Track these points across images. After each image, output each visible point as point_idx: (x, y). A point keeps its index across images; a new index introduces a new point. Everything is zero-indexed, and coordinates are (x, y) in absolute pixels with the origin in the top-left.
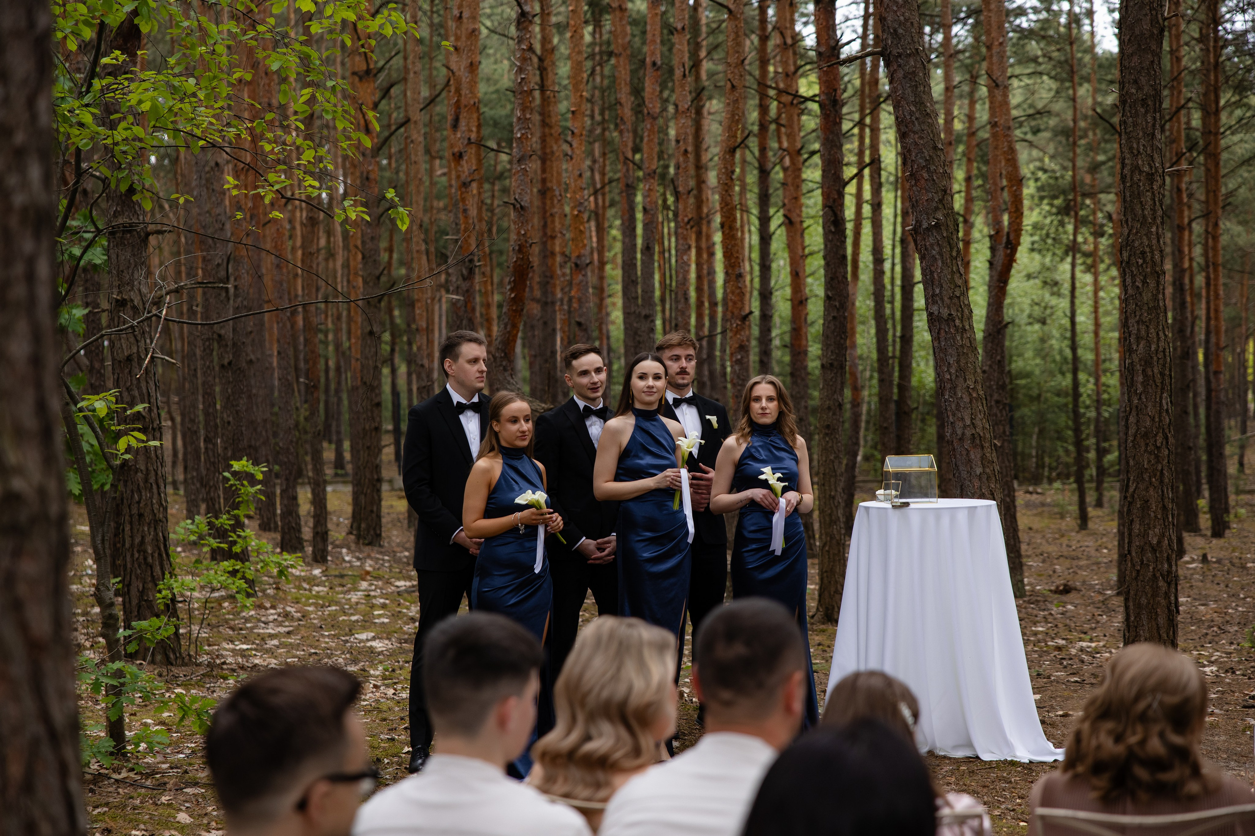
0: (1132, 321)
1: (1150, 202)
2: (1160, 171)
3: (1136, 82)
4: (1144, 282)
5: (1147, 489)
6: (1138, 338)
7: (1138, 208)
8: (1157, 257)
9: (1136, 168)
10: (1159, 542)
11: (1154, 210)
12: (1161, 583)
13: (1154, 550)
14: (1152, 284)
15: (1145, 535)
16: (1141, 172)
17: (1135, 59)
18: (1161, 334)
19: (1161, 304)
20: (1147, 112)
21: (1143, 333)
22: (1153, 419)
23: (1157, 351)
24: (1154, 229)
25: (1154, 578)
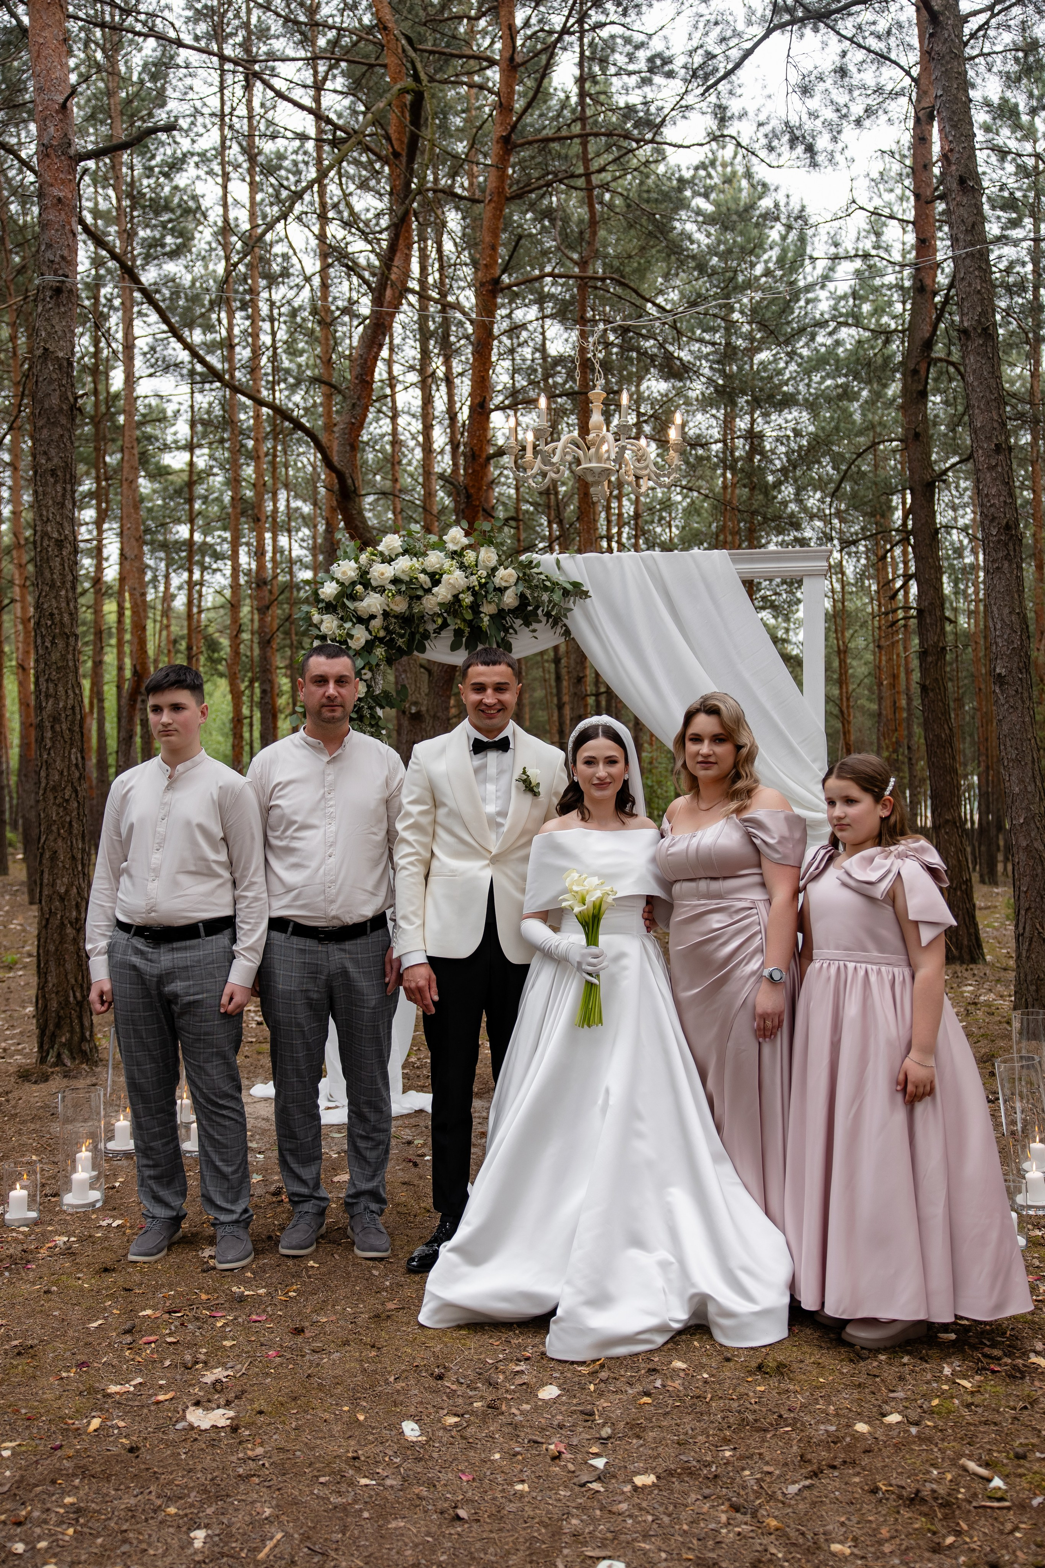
0: (41, 680)
1: (59, 567)
3: (45, 453)
4: (53, 643)
5: (55, 840)
6: (47, 696)
9: (45, 534)
10: (67, 891)
11: (63, 575)
12: (69, 930)
13: (62, 899)
14: (61, 644)
15: (53, 885)
16: (50, 538)
17: (45, 431)
18: (70, 692)
19: (71, 664)
20: (56, 482)
21: (51, 690)
22: (62, 773)
23: (65, 708)
24: (63, 593)
25: (62, 925)
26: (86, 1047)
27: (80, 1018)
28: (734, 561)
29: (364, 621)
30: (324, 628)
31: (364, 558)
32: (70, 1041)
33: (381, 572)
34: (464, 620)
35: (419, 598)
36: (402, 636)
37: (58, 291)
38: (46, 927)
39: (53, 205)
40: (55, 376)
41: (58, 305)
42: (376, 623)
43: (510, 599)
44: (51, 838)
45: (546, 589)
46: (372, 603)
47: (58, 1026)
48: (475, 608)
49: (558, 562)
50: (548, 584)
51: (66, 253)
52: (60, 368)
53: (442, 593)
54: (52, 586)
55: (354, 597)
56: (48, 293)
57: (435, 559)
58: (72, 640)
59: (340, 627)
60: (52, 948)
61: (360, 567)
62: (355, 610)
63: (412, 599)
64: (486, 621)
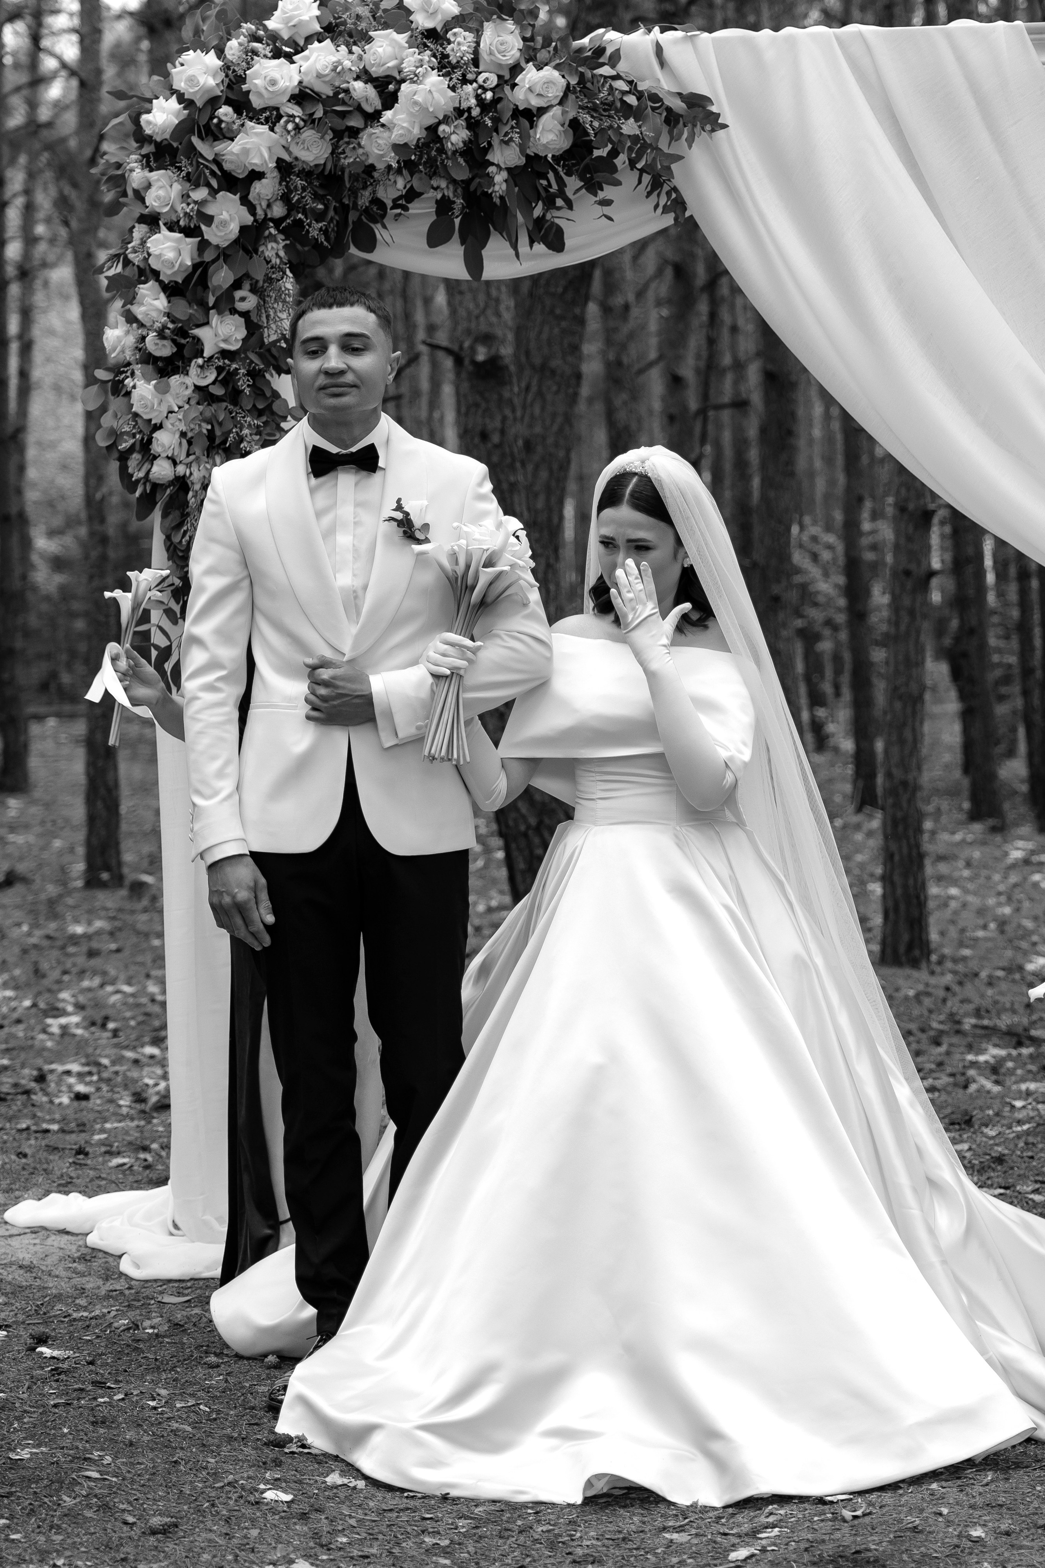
29: (236, 184)
30: (153, 200)
31: (234, 44)
33: (272, 77)
34: (453, 181)
35: (354, 133)
36: (319, 216)
42: (264, 190)
43: (548, 136)
45: (627, 110)
46: (253, 143)
48: (476, 156)
49: (659, 50)
53: (402, 123)
55: (215, 134)
57: (386, 48)
59: (185, 197)
61: (227, 67)
62: (217, 162)
63: (338, 135)
64: (500, 182)
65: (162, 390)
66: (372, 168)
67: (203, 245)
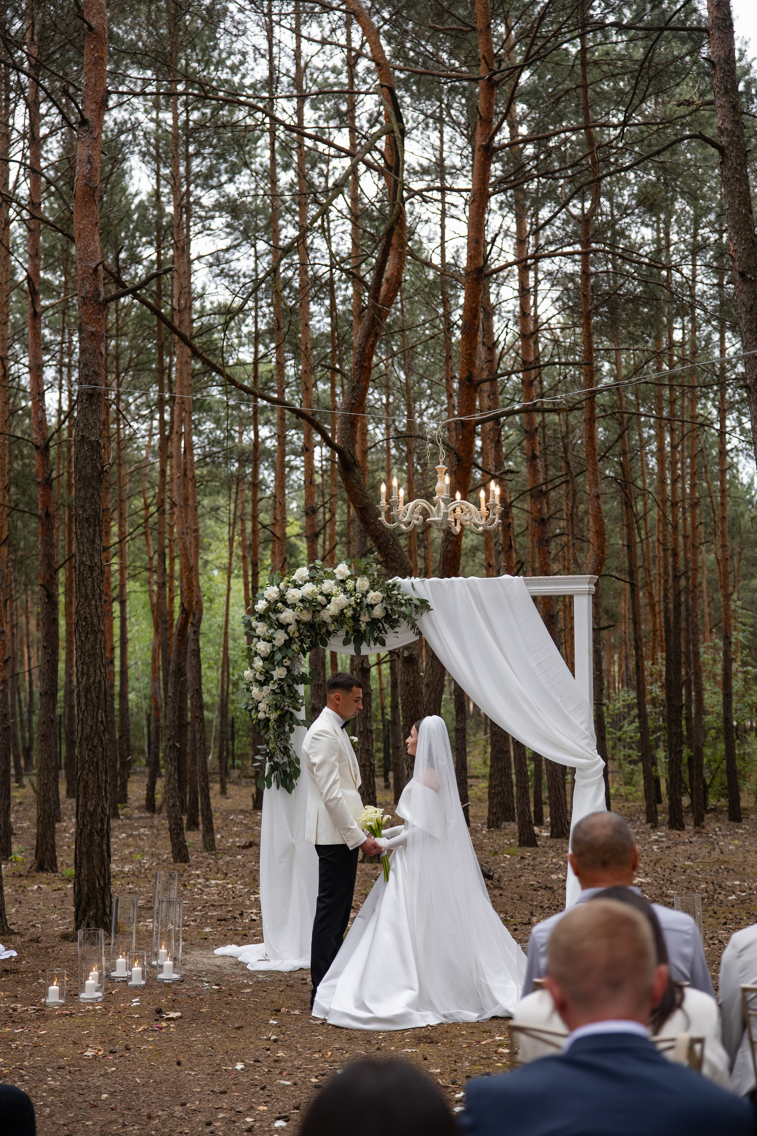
1: (90, 585)
2: (99, 564)
3: (82, 507)
4: (86, 637)
5: (87, 774)
6: (82, 674)
7: (83, 590)
8: (95, 620)
10: (95, 810)
11: (93, 590)
12: (96, 837)
13: (91, 815)
14: (91, 637)
15: (86, 805)
16: (85, 565)
17: (82, 492)
18: (98, 671)
22: (92, 728)
23: (94, 682)
24: (93, 603)
25: (91, 834)
26: (106, 919)
27: (103, 899)
28: (527, 584)
29: (283, 626)
30: (259, 631)
31: (282, 585)
32: (96, 914)
33: (293, 594)
34: (350, 626)
35: (319, 611)
36: (309, 637)
37: (91, 396)
38: (81, 834)
39: (89, 337)
40: (88, 454)
41: (91, 405)
42: (291, 629)
43: (378, 612)
44: (85, 772)
45: (401, 605)
46: (288, 615)
47: (88, 904)
48: (356, 618)
49: (413, 585)
50: (403, 602)
51: (96, 369)
52: (92, 448)
53: (332, 609)
54: (86, 597)
55: (277, 611)
56: (85, 397)
57: (328, 585)
58: (99, 635)
59: (268, 631)
60: (84, 849)
61: (280, 591)
62: (277, 620)
63: (314, 612)
64: (363, 626)
65: (261, 691)
66: (325, 622)
67: (273, 646)
